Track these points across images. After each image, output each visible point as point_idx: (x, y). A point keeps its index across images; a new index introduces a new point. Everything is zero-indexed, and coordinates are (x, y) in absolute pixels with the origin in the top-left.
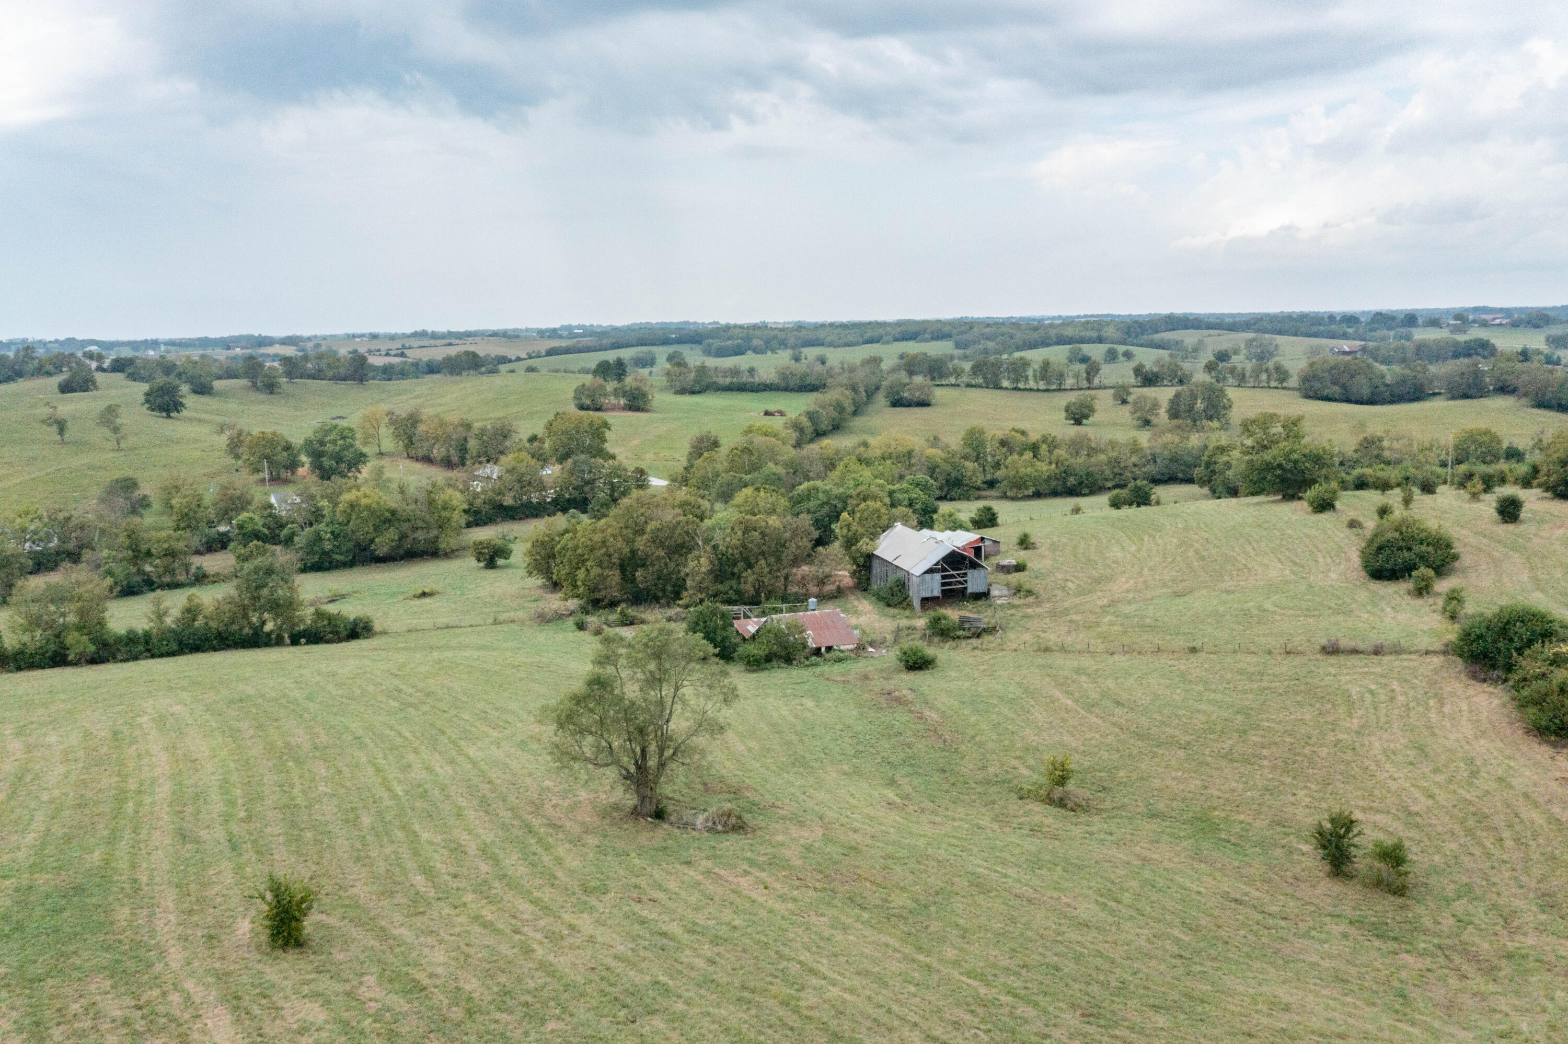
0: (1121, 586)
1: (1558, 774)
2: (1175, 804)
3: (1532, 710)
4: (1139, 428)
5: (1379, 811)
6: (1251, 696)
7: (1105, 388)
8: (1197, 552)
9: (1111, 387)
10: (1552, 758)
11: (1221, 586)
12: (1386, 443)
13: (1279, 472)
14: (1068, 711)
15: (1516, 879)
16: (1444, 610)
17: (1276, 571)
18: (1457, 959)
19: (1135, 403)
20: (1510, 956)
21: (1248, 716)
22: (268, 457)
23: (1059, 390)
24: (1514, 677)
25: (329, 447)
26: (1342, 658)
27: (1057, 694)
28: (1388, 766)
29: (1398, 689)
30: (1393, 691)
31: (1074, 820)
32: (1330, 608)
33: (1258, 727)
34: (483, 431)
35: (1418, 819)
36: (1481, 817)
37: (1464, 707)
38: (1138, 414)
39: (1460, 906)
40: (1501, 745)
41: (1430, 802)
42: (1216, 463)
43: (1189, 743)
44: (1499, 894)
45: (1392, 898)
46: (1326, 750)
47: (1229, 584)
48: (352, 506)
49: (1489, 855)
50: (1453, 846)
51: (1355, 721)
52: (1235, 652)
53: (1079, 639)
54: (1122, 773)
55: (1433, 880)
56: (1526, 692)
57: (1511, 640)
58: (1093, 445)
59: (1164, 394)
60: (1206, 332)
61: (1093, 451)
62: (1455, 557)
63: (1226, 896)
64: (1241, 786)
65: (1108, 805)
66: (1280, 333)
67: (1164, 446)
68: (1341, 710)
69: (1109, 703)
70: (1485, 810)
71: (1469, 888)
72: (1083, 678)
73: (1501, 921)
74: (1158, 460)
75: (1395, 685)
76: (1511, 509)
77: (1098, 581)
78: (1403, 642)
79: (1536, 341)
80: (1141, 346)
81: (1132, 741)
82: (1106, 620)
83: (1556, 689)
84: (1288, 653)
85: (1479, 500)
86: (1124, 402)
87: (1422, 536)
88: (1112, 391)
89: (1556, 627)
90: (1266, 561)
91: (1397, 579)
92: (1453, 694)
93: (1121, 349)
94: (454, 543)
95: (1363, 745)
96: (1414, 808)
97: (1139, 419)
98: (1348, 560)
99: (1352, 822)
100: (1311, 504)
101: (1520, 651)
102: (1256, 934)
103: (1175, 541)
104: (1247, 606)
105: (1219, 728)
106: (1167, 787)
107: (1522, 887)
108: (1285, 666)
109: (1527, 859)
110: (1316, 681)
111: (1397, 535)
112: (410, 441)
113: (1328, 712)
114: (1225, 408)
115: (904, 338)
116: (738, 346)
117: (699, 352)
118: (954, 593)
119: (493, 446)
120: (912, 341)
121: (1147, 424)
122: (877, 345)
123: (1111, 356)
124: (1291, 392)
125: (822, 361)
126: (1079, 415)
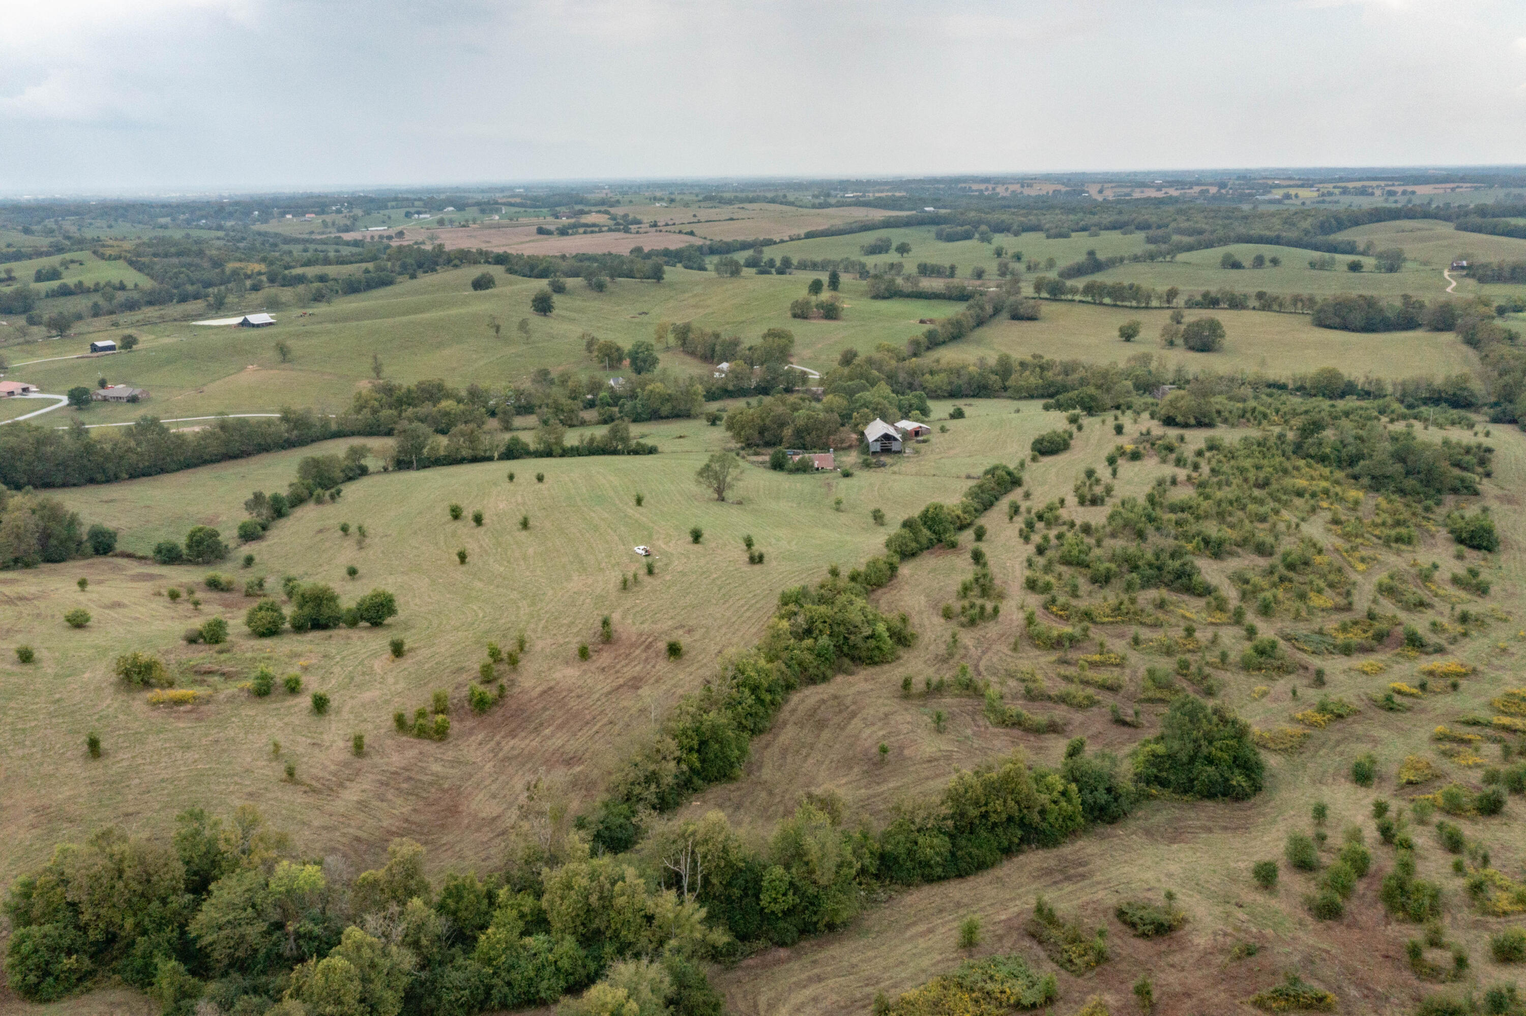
22: (608, 355)
23: (1147, 308)
25: (641, 355)
34: (724, 341)
48: (651, 391)
94: (699, 410)
112: (684, 344)
115: (1114, 227)
116: (966, 231)
117: (933, 235)
118: (886, 451)
119: (729, 351)
120: (1118, 232)
121: (1171, 344)
122: (1086, 233)
123: (1259, 262)
124: (1308, 319)
125: (1018, 257)
126: (1128, 335)
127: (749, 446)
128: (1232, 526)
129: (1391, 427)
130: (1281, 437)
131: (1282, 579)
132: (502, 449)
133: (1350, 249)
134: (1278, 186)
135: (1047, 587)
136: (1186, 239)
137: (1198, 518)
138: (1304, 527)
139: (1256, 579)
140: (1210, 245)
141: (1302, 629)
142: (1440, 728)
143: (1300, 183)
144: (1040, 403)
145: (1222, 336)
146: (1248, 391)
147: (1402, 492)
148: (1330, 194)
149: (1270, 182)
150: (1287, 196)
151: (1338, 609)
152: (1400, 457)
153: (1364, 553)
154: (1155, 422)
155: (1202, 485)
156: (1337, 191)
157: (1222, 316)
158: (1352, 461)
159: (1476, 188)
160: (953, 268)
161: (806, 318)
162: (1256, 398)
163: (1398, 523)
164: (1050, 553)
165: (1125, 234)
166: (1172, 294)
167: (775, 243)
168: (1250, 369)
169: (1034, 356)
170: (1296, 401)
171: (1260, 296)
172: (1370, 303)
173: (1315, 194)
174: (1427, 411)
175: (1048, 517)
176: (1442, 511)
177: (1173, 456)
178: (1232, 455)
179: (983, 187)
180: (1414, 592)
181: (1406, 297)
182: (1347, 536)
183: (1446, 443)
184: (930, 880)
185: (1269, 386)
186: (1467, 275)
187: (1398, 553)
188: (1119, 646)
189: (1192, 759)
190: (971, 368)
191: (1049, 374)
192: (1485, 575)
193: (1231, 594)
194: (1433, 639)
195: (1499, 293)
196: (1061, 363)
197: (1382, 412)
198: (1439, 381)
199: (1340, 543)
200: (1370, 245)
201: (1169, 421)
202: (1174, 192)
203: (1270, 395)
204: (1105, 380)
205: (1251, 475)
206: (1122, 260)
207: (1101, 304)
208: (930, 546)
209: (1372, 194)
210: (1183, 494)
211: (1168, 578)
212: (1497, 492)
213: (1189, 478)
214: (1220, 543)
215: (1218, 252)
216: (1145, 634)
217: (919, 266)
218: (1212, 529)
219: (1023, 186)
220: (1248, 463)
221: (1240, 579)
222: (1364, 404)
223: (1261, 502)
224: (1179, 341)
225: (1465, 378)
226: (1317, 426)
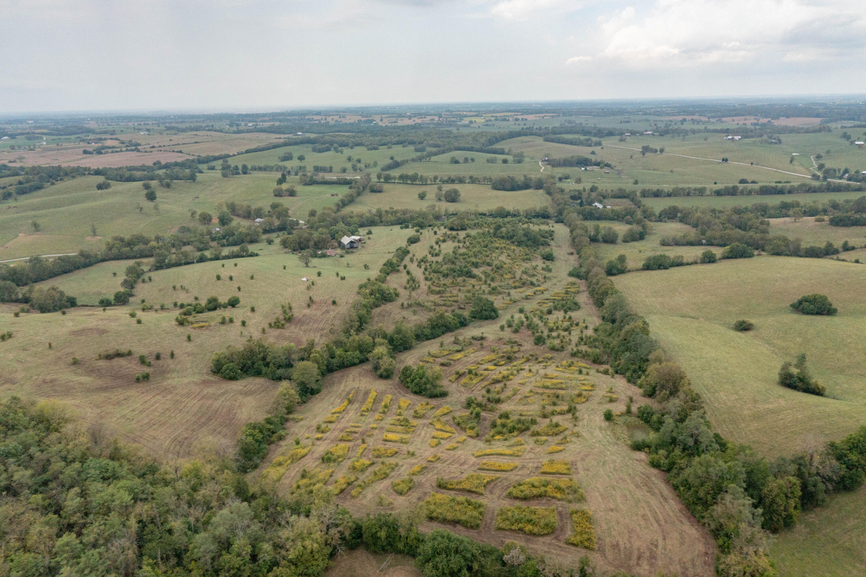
22: (205, 218)
23: (426, 184)
25: (226, 217)
34: (255, 209)
112: (232, 211)
115: (398, 143)
116: (327, 147)
117: (310, 149)
118: (352, 247)
119: (259, 213)
120: (401, 145)
121: (440, 200)
122: (386, 147)
123: (466, 160)
124: (490, 186)
125: (359, 161)
126: (422, 197)
127: (294, 250)
128: (479, 259)
129: (523, 226)
130: (488, 231)
131: (496, 272)
132: (198, 258)
133: (502, 152)
134: (466, 116)
135: (431, 279)
136: (434, 150)
137: (469, 257)
138: (500, 258)
139: (489, 272)
140: (443, 152)
141: (503, 284)
142: (539, 301)
143: (475, 114)
144: (399, 226)
145: (459, 196)
146: (473, 217)
147: (527, 246)
148: (490, 120)
149: (461, 113)
150: (471, 122)
151: (512, 278)
152: (526, 235)
153: (518, 263)
154: (446, 230)
155: (467, 248)
156: (493, 119)
157: (457, 186)
158: (512, 237)
159: (553, 117)
160: (331, 168)
161: (281, 196)
162: (477, 219)
163: (526, 255)
164: (429, 270)
165: (404, 147)
166: (436, 178)
167: (230, 156)
168: (472, 208)
169: (390, 208)
170: (490, 219)
171: (471, 177)
172: (512, 179)
173: (484, 120)
174: (534, 220)
175: (423, 260)
176: (539, 251)
177: (456, 240)
178: (475, 238)
179: (319, 118)
180: (531, 272)
181: (525, 176)
182: (512, 259)
183: (540, 230)
184: (428, 339)
185: (480, 214)
186: (548, 164)
187: (527, 263)
188: (455, 292)
189: (481, 310)
190: (367, 215)
191: (398, 215)
192: (551, 267)
193: (483, 277)
194: (536, 283)
195: (560, 171)
196: (401, 211)
197: (520, 222)
198: (538, 209)
199: (510, 261)
200: (510, 150)
201: (452, 229)
202: (418, 121)
203: (481, 218)
204: (423, 215)
205: (482, 244)
206: (407, 161)
207: (407, 183)
208: (391, 272)
209: (509, 120)
210: (462, 251)
211: (464, 274)
212: (555, 244)
213: (463, 246)
214: (477, 263)
215: (448, 156)
216: (462, 288)
217: (314, 167)
218: (474, 260)
219: (340, 117)
220: (480, 240)
221: (485, 273)
222: (514, 219)
223: (486, 251)
224: (443, 198)
225: (546, 207)
226: (499, 227)
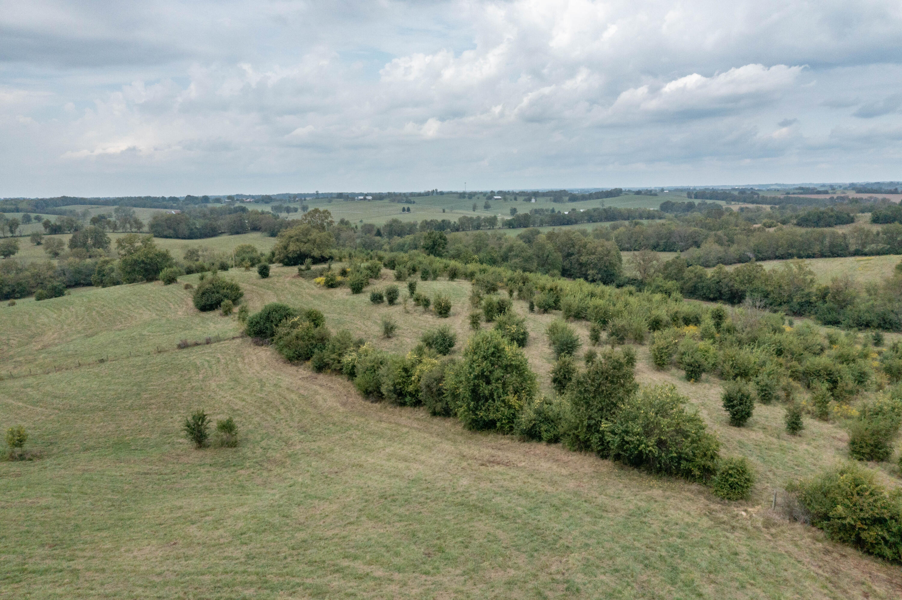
0: (49, 337)
1: (300, 377)
2: (100, 440)
3: (285, 350)
4: (51, 258)
5: (219, 414)
6: (140, 376)
7: (25, 236)
8: (98, 312)
9: (28, 236)
10: (297, 371)
11: (115, 328)
12: (200, 253)
13: (142, 265)
14: (19, 408)
15: (288, 424)
16: (239, 318)
17: (147, 316)
18: (266, 465)
19: (47, 243)
20: (290, 456)
21: (140, 386)
24: (276, 338)
26: (190, 349)
27: (11, 401)
28: (221, 392)
29: (221, 357)
30: (218, 358)
31: (33, 464)
32: (180, 328)
33: (146, 390)
35: (239, 412)
36: (268, 403)
37: (254, 358)
38: (49, 250)
39: (263, 444)
40: (274, 371)
41: (244, 403)
42: (104, 270)
43: (105, 407)
44: (281, 433)
45: (230, 449)
46: (187, 392)
47: (120, 326)
49: (274, 418)
50: (257, 419)
51: (201, 376)
52: (128, 357)
53: (24, 370)
54: (62, 433)
55: (250, 436)
56: (281, 343)
57: (272, 322)
58: (20, 267)
59: (66, 238)
60: (89, 206)
61: (19, 270)
62: (241, 295)
63: (138, 473)
64: (140, 421)
65: (55, 450)
66: (135, 206)
67: (69, 264)
68: (193, 372)
69: (49, 399)
70: (270, 400)
71: (267, 434)
72: (29, 389)
73: (284, 443)
74: (67, 274)
75: (219, 355)
76: (264, 271)
77: (33, 337)
78: (221, 336)
79: (267, 208)
80: (47, 213)
81: (68, 415)
82: (41, 357)
83: (294, 338)
84: (160, 352)
85: (249, 270)
86: (39, 244)
87: (224, 285)
88: (29, 238)
89: (291, 311)
90: (141, 311)
91: (214, 309)
92: (249, 353)
93: (33, 215)
95: (206, 386)
96: (236, 408)
97: (50, 253)
98: (187, 305)
99: (205, 416)
100: (163, 280)
101: (277, 325)
102: (158, 484)
103: (83, 308)
104: (132, 335)
105: (123, 396)
106: (94, 433)
107: (291, 427)
108: (159, 359)
109: (292, 415)
110: (177, 362)
111: (211, 286)
113: (185, 375)
114: (106, 243)
